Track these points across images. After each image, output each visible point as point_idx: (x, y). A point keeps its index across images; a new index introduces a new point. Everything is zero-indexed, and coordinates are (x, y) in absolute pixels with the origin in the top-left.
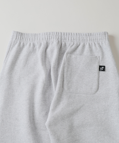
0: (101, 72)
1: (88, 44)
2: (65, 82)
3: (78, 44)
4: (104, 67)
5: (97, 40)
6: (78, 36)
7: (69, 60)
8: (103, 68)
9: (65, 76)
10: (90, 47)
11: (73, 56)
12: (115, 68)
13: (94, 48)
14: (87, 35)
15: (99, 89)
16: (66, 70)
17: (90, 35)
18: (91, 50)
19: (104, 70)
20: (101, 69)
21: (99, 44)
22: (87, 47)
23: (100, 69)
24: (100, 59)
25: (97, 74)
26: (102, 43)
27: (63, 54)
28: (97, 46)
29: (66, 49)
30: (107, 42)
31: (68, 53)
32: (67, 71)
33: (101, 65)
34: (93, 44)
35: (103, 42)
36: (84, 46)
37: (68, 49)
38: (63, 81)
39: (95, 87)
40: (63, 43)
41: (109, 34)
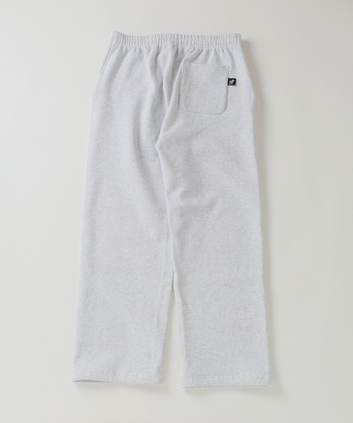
0: (230, 86)
1: (213, 50)
2: (181, 97)
3: (200, 49)
4: (235, 79)
5: (226, 44)
6: (200, 39)
7: (187, 71)
8: (233, 81)
9: (182, 89)
10: (216, 54)
11: (193, 65)
12: (249, 79)
13: (221, 55)
14: (213, 37)
15: (228, 106)
16: (183, 82)
17: (216, 38)
18: (218, 58)
19: (234, 84)
20: (231, 83)
21: (228, 50)
22: (212, 53)
23: (229, 82)
24: (230, 70)
25: (225, 90)
26: (232, 49)
27: (180, 62)
28: (226, 52)
29: (183, 57)
30: (239, 46)
31: (186, 61)
32: (185, 83)
33: (230, 78)
34: (221, 50)
35: (234, 47)
36: (208, 53)
37: (187, 56)
38: (179, 96)
39: (221, 105)
40: (180, 48)
41: (243, 38)
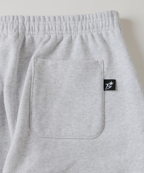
0: (108, 93)
1: (78, 37)
2: (34, 116)
3: (59, 37)
4: (114, 81)
5: (97, 27)
6: (58, 22)
7: (40, 71)
8: (111, 83)
9: (34, 103)
10: (83, 42)
11: (49, 62)
12: (136, 81)
13: (90, 44)
14: (76, 18)
15: (106, 127)
16: (34, 91)
17: (81, 18)
18: (85, 49)
19: (114, 88)
20: (108, 87)
21: (101, 36)
22: (77, 42)
23: (105, 86)
24: (106, 66)
25: (99, 98)
26: (107, 34)
27: (28, 58)
28: (98, 39)
29: (34, 50)
30: (117, 30)
31: (37, 57)
32: (38, 93)
33: (107, 78)
34: (89, 36)
35: (109, 32)
36: (70, 42)
37: (39, 49)
38: (30, 114)
39: (96, 124)
40: (28, 37)
